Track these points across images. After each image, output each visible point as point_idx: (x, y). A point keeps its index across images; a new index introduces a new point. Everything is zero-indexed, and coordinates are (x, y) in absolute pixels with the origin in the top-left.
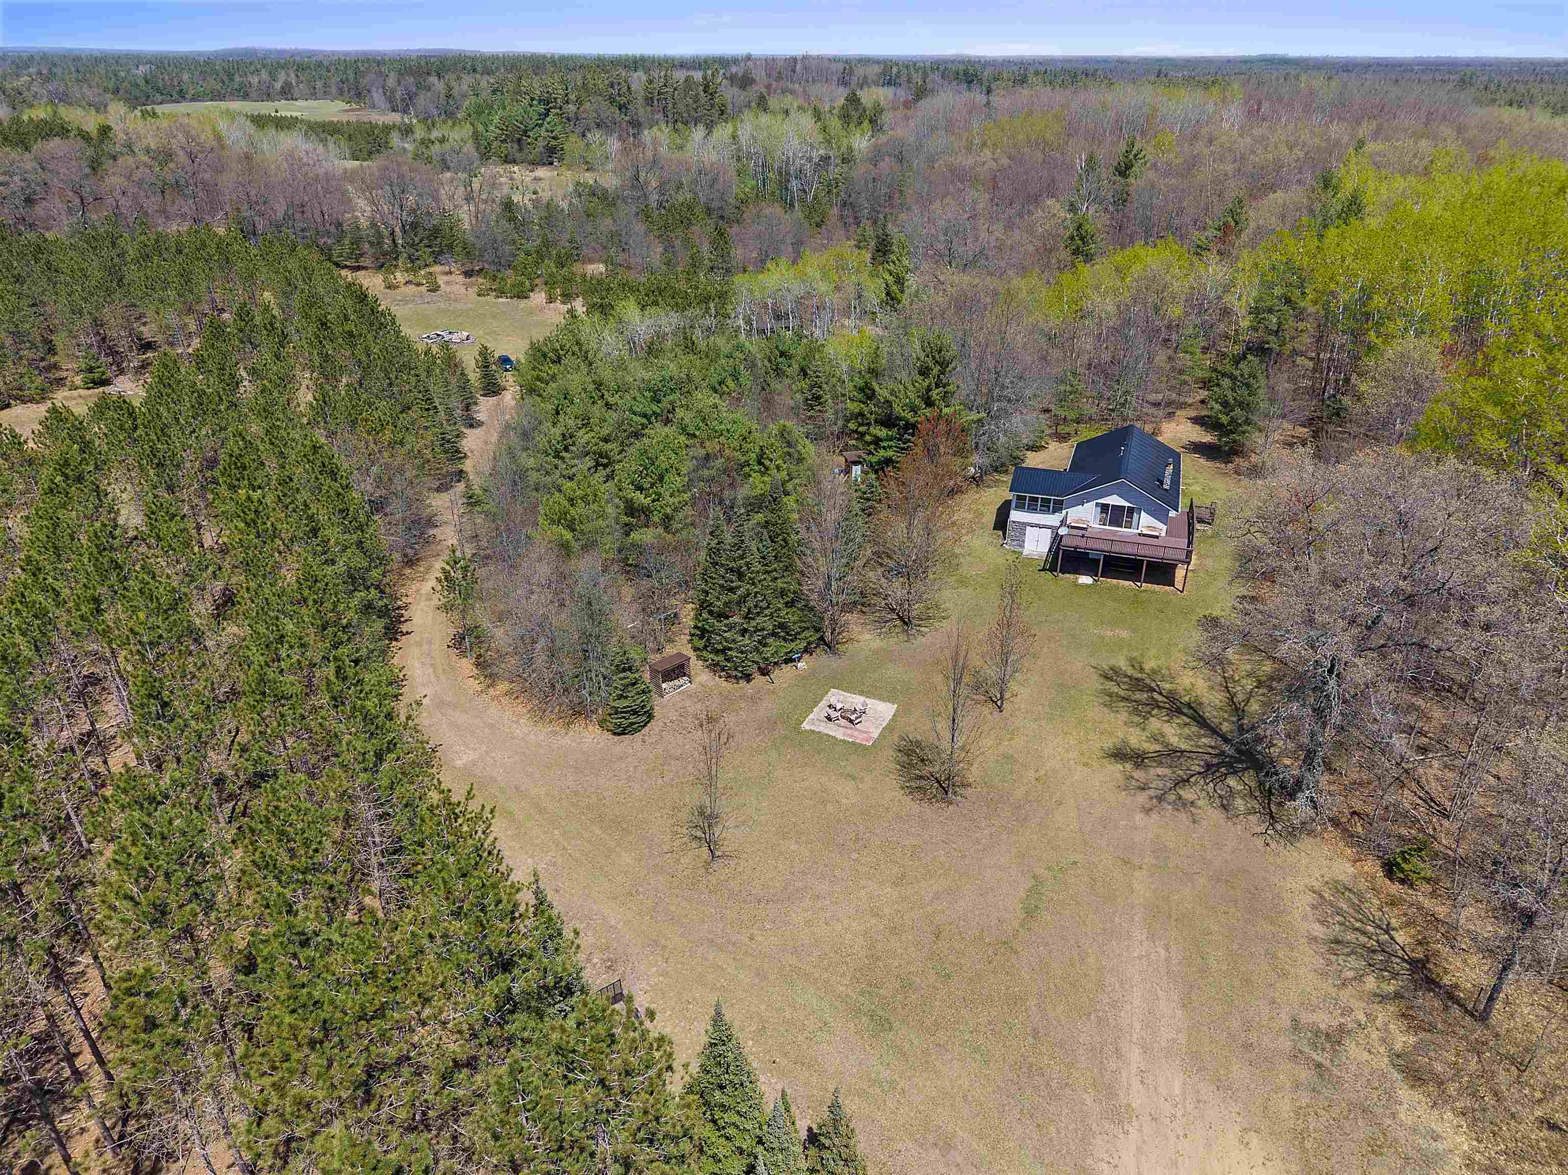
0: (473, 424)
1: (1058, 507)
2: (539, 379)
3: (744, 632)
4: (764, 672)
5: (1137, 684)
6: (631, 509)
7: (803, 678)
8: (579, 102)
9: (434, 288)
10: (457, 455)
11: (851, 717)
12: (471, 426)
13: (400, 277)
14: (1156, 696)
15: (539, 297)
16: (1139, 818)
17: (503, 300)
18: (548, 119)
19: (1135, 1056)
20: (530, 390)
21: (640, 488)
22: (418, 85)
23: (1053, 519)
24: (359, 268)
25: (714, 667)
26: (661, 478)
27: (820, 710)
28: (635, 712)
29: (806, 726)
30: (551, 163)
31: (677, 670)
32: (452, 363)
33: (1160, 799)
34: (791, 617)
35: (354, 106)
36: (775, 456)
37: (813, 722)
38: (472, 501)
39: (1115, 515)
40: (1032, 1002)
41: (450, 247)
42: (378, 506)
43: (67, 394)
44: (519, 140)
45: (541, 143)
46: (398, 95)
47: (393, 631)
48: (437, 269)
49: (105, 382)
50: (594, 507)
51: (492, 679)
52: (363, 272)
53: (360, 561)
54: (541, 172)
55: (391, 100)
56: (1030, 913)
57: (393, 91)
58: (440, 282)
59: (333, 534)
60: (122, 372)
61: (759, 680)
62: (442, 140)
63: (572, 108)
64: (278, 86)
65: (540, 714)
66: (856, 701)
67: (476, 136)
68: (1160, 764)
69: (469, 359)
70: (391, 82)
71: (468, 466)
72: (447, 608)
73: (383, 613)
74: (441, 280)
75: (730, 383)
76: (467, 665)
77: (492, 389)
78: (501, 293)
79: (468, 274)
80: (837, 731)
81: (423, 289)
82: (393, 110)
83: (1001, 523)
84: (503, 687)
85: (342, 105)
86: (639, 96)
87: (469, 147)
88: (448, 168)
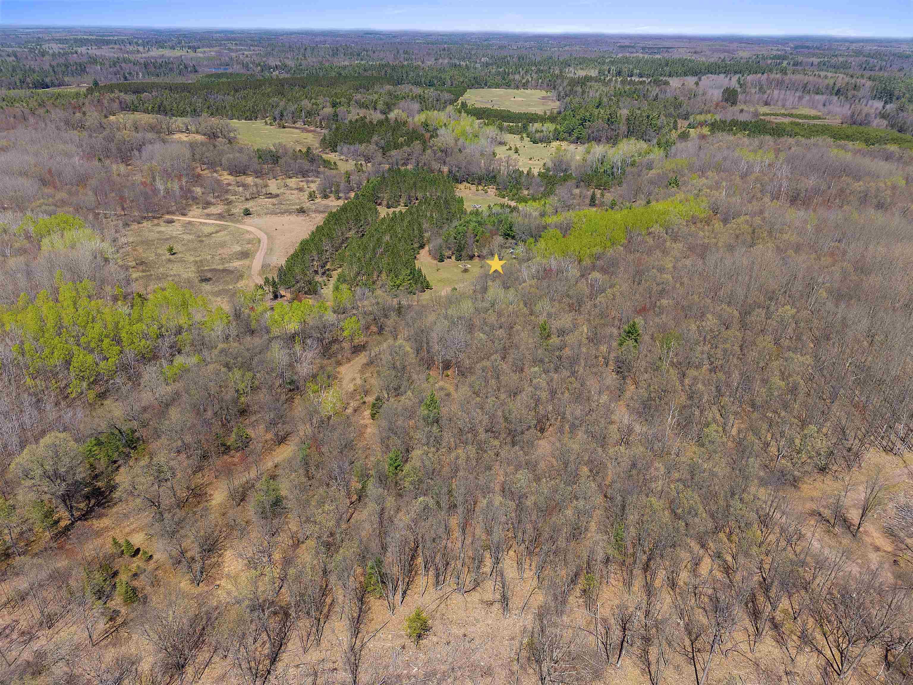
7: (465, 262)
8: (593, 121)
9: (486, 192)
15: (507, 198)
25: (455, 259)
27: (463, 265)
28: (442, 261)
30: (577, 143)
31: (450, 257)
37: (460, 265)
41: (495, 181)
43: (400, 207)
44: (570, 133)
47: (421, 249)
48: (491, 187)
49: (407, 206)
54: (571, 146)
58: (490, 191)
60: (410, 204)
61: (459, 261)
62: (545, 131)
63: (589, 123)
65: (432, 259)
66: (467, 265)
67: (555, 130)
76: (428, 254)
78: (499, 196)
79: (497, 189)
84: (430, 256)
85: (543, 93)
86: (622, 118)
87: (551, 134)
88: (541, 141)
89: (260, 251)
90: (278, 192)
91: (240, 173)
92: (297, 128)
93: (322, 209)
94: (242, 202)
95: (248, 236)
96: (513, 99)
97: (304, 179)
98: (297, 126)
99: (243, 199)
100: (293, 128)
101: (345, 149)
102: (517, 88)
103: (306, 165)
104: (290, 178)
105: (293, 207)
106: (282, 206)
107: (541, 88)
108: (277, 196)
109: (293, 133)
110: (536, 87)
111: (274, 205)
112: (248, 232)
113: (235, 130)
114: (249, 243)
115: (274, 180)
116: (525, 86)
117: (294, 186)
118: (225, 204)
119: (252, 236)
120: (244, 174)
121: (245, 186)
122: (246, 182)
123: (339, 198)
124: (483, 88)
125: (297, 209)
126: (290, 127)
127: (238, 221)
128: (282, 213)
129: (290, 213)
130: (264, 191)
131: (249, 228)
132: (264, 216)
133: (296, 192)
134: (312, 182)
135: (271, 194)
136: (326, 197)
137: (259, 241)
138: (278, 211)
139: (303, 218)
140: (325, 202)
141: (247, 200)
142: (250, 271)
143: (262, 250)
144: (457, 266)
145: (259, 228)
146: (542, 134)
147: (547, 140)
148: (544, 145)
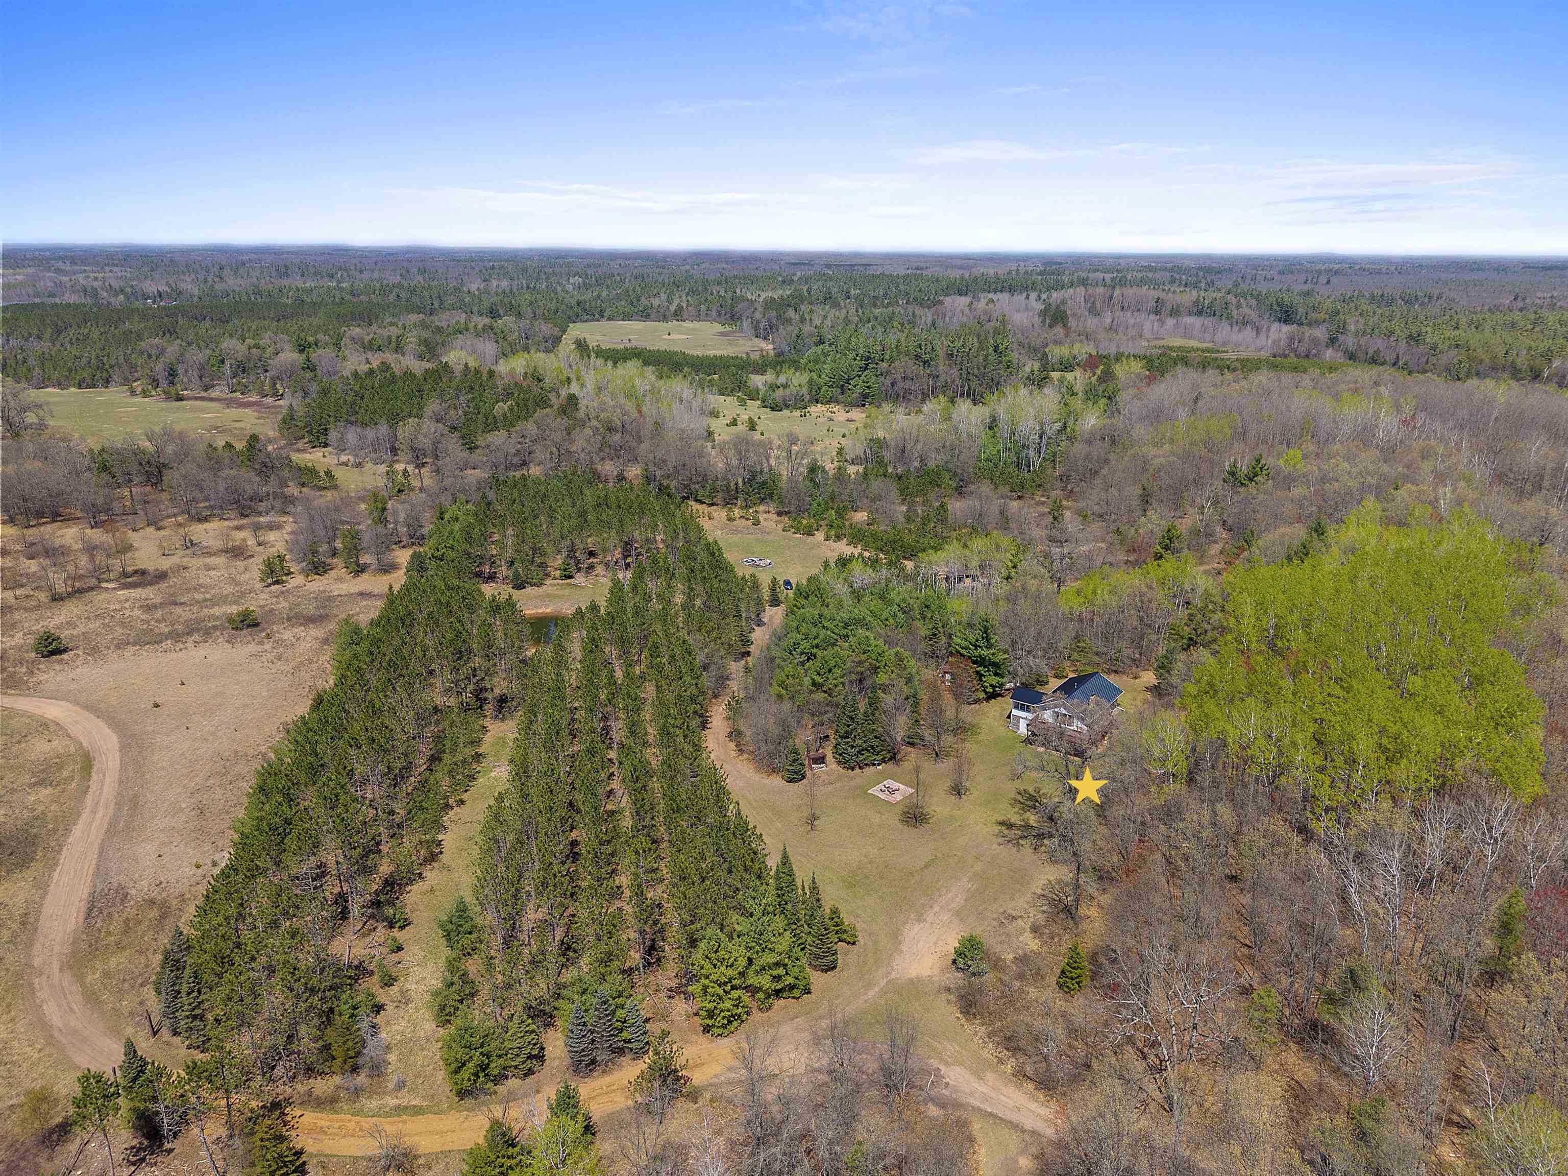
0: (760, 623)
1: (1035, 711)
2: (795, 606)
3: (852, 747)
4: (860, 768)
5: (1032, 798)
6: (814, 684)
7: (879, 773)
8: (891, 361)
9: (757, 523)
10: (747, 642)
11: (892, 791)
12: (759, 625)
13: (737, 512)
14: (1037, 804)
15: (820, 536)
16: (995, 846)
17: (798, 536)
18: (865, 373)
19: (937, 908)
20: (791, 612)
21: (819, 674)
22: (779, 317)
23: (1030, 716)
24: (712, 505)
25: (839, 763)
26: (830, 671)
27: (881, 786)
28: (796, 773)
29: (869, 791)
30: (864, 405)
31: (821, 760)
32: (756, 586)
33: (1009, 841)
34: (876, 743)
35: (728, 328)
36: (892, 665)
37: (874, 791)
38: (747, 670)
40: (909, 890)
41: (771, 495)
42: (705, 668)
43: (551, 582)
44: (843, 386)
45: (858, 389)
46: (762, 325)
47: (704, 725)
48: (762, 508)
49: (571, 577)
50: (797, 680)
51: (741, 751)
52: (715, 507)
53: (695, 692)
54: (855, 413)
55: (756, 328)
56: (927, 866)
57: (758, 322)
58: (761, 519)
59: (687, 679)
60: (579, 570)
61: (857, 771)
62: (785, 386)
63: (885, 365)
64: (673, 308)
65: (759, 769)
66: (897, 785)
67: (811, 382)
68: (1018, 829)
69: (765, 580)
70: (758, 315)
71: (752, 649)
72: (728, 719)
73: (701, 716)
74: (762, 517)
76: (732, 745)
77: (775, 602)
78: (797, 530)
79: (780, 514)
80: (884, 796)
81: (750, 522)
82: (757, 337)
83: (1010, 716)
84: (745, 756)
85: (718, 328)
86: (941, 354)
87: (805, 390)
88: (787, 407)
89: (85, 816)
90: (165, 564)
91: (40, 514)
92: (211, 399)
93: (310, 609)
94: (38, 607)
95: (40, 748)
96: (667, 337)
97: (244, 521)
98: (213, 395)
99: (43, 596)
100: (203, 399)
101: (352, 436)
102: (665, 318)
103: (250, 482)
104: (205, 519)
105: (217, 611)
106: (179, 610)
107: (707, 317)
108: (162, 576)
109: (203, 410)
110: (698, 318)
111: (149, 608)
112: (45, 726)
113: (40, 406)
114: (41, 783)
115: (151, 529)
116: (678, 315)
117: (216, 544)
119: (59, 745)
120: (56, 516)
121: (51, 553)
122: (57, 543)
123: (360, 570)
124: (598, 321)
125: (231, 620)
126: (196, 399)
127: (12, 684)
128: (176, 636)
129: (207, 633)
130: (116, 563)
131: (53, 711)
132: (113, 655)
133: (220, 560)
134: (271, 527)
135: (143, 573)
136: (318, 568)
137: (87, 767)
138: (164, 629)
139: (253, 648)
140: (318, 584)
141: (56, 598)
142: (30, 945)
143: (94, 812)
144: (862, 792)
145: (90, 707)
146: (788, 391)
147: (800, 404)
148: (797, 413)
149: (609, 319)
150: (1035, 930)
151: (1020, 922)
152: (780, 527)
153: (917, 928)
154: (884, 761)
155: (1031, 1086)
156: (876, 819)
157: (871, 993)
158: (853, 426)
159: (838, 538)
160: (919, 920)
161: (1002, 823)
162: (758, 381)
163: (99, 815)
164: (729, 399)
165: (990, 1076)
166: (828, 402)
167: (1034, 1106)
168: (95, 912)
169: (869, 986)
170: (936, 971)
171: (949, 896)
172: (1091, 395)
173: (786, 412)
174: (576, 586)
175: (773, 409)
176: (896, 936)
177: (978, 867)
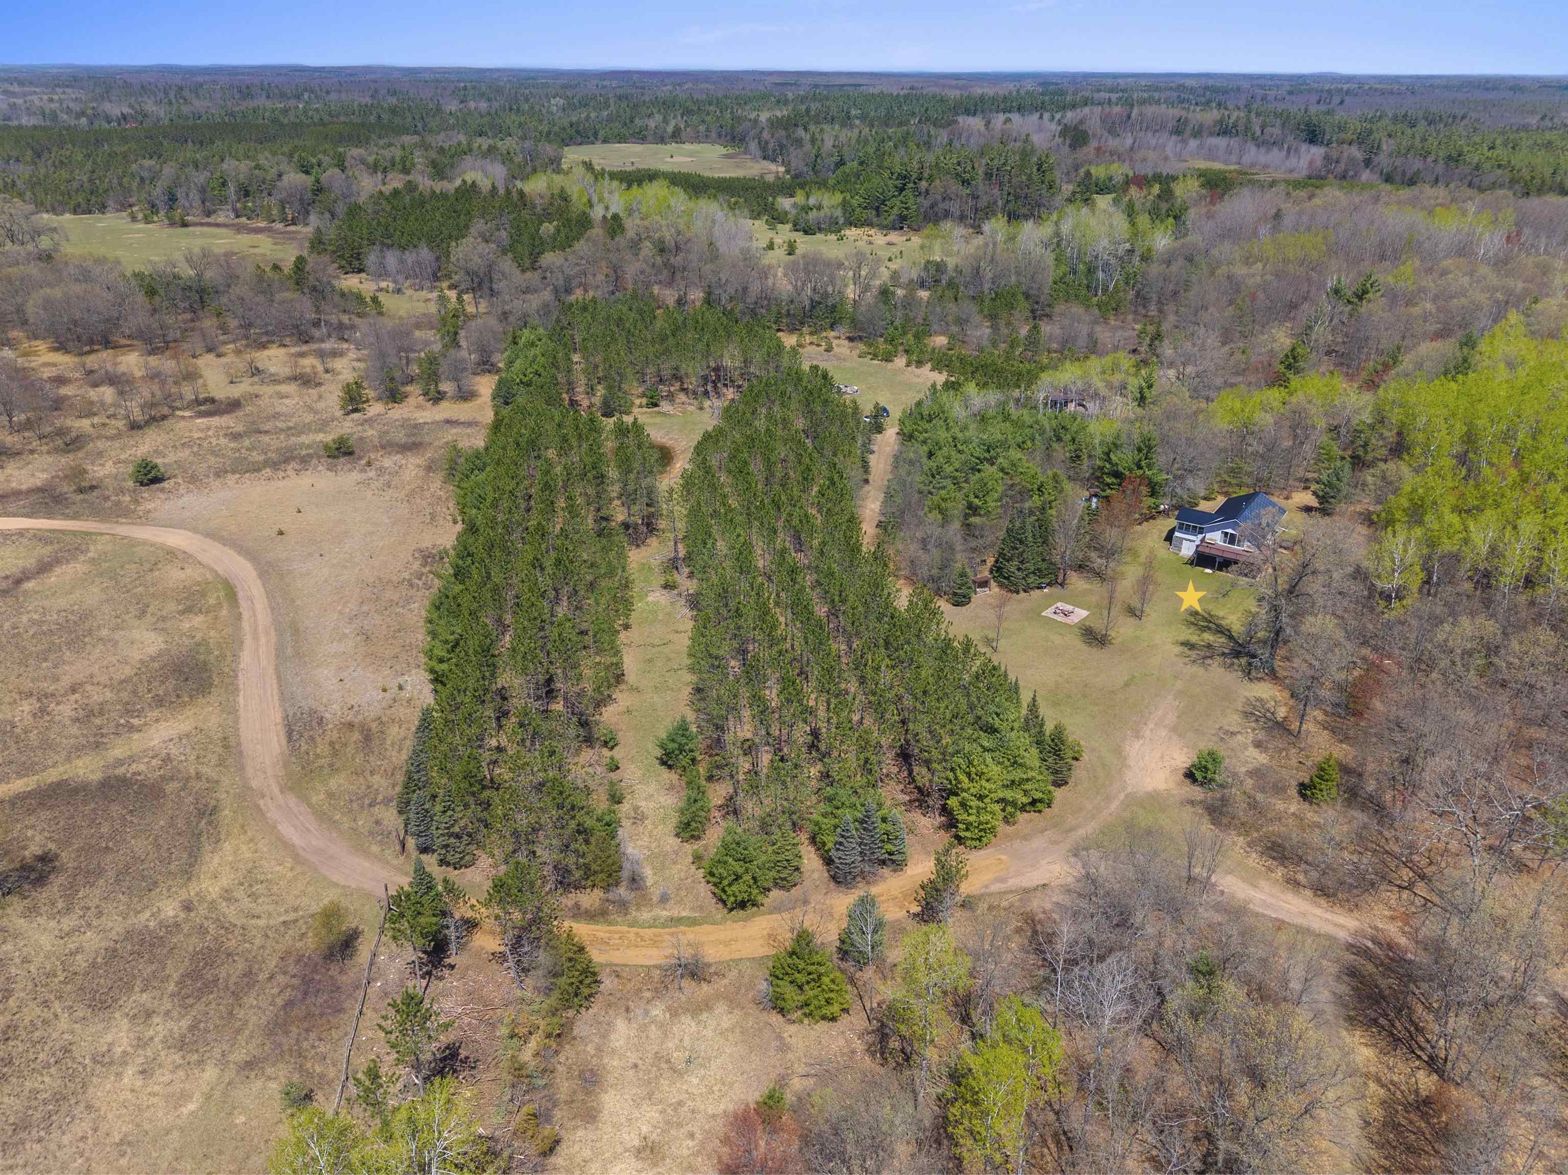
0: (873, 451)
1: (1201, 531)
3: (1019, 569)
4: (1026, 591)
6: (970, 506)
7: (1046, 595)
8: (931, 179)
9: (829, 349)
10: (867, 469)
11: (1066, 614)
12: (872, 453)
13: (807, 337)
15: (900, 361)
17: (877, 362)
18: (903, 193)
19: (1151, 726)
21: (976, 497)
22: (788, 137)
23: (1198, 539)
25: (1001, 585)
26: (988, 493)
27: (1052, 609)
28: (964, 597)
29: (1043, 614)
30: (902, 228)
31: (984, 584)
32: (857, 413)
34: (1044, 566)
35: (731, 151)
36: (1049, 487)
37: (1048, 613)
39: (1232, 539)
40: (1117, 708)
41: (840, 320)
43: (638, 409)
44: (878, 208)
45: (895, 211)
46: (770, 146)
48: (832, 333)
49: (656, 405)
50: (951, 503)
52: (783, 333)
54: (894, 237)
55: (764, 149)
56: (1127, 685)
57: (767, 143)
58: (833, 345)
60: (662, 398)
61: (1023, 594)
62: (819, 208)
63: (923, 184)
64: (670, 129)
66: (1069, 608)
67: (844, 204)
69: (867, 410)
70: (766, 135)
74: (833, 343)
75: (1029, 444)
77: (878, 428)
78: (875, 356)
79: (851, 339)
80: (1060, 618)
81: (822, 348)
82: (765, 158)
83: (1169, 538)
85: (719, 150)
86: (981, 171)
87: (839, 213)
88: (820, 230)
89: (248, 642)
90: (235, 392)
91: (91, 342)
92: (217, 225)
93: (400, 437)
94: (118, 436)
95: (174, 576)
96: (669, 160)
97: (305, 348)
98: (221, 220)
99: (121, 424)
100: (209, 225)
101: (392, 259)
102: (663, 141)
103: (305, 307)
104: (263, 346)
105: (305, 439)
106: (266, 439)
108: (234, 405)
109: (214, 236)
110: (698, 139)
111: (235, 437)
112: (171, 554)
114: (188, 610)
115: (210, 357)
116: (677, 136)
117: (287, 371)
118: (57, 450)
119: (191, 574)
120: (108, 344)
121: (114, 381)
122: (122, 368)
123: (438, 398)
125: (326, 447)
126: (202, 224)
127: (120, 513)
128: (275, 465)
129: (305, 461)
130: (188, 392)
131: (176, 539)
132: (216, 484)
133: (290, 388)
134: (335, 354)
135: (212, 401)
136: (394, 396)
137: (231, 594)
138: (257, 457)
139: (355, 476)
140: (398, 412)
141: (135, 426)
142: (242, 768)
143: (256, 638)
144: (1035, 615)
145: (213, 535)
146: (822, 213)
147: (833, 227)
148: (833, 237)
149: (605, 141)
150: (1258, 745)
151: (1239, 737)
152: (856, 352)
153: (1137, 745)
154: (1049, 584)
155: (1308, 893)
156: (1057, 640)
157: (1114, 806)
158: (894, 249)
159: (920, 363)
160: (1138, 737)
161: (1183, 644)
162: (785, 203)
163: (263, 641)
164: (757, 222)
165: (1263, 883)
166: (862, 225)
167: (1318, 912)
168: (295, 736)
169: (1108, 799)
170: (1172, 785)
171: (1160, 713)
172: (1155, 215)
173: (820, 236)
174: (664, 414)
175: (806, 232)
176: (1118, 751)
177: (1179, 684)
